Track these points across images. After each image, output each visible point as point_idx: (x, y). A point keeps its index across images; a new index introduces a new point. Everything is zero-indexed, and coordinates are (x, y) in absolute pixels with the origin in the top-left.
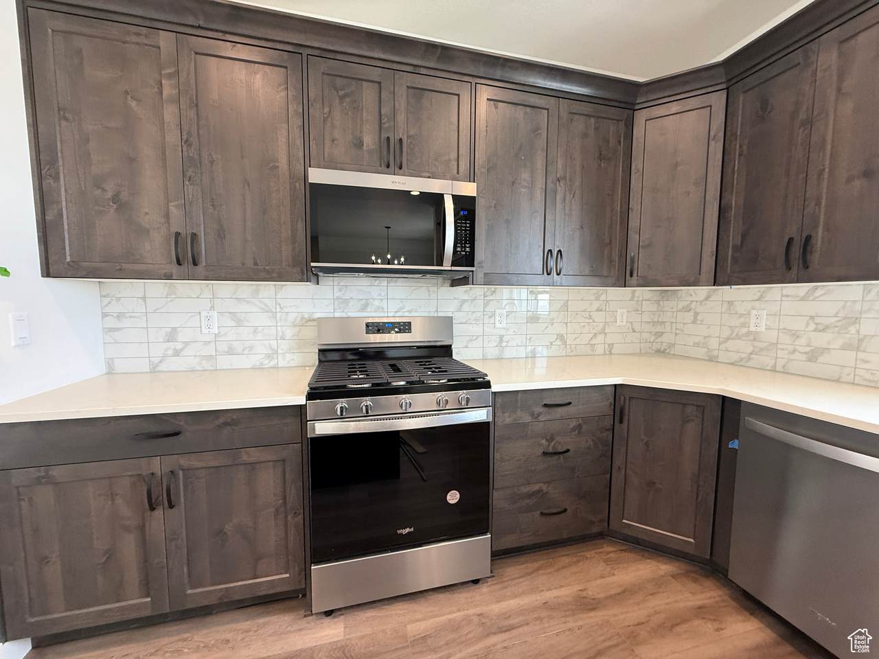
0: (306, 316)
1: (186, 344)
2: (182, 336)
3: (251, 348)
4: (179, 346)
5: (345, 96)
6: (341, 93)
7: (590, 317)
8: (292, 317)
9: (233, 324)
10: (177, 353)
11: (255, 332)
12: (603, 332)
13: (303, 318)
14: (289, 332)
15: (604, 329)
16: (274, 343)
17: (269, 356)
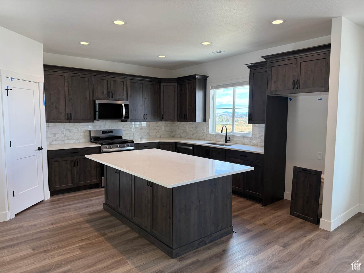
0: (86, 130)
1: (58, 137)
2: (57, 136)
3: (73, 138)
4: (56, 138)
5: (100, 83)
6: (100, 82)
7: (155, 128)
8: (83, 130)
9: (69, 132)
10: (56, 140)
11: (74, 134)
12: (158, 132)
13: (85, 130)
14: (82, 134)
15: (159, 131)
16: (78, 137)
17: (77, 140)
